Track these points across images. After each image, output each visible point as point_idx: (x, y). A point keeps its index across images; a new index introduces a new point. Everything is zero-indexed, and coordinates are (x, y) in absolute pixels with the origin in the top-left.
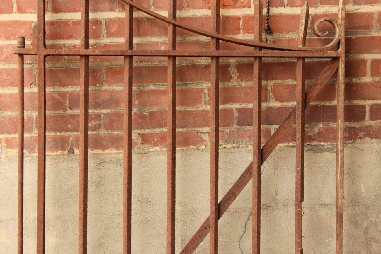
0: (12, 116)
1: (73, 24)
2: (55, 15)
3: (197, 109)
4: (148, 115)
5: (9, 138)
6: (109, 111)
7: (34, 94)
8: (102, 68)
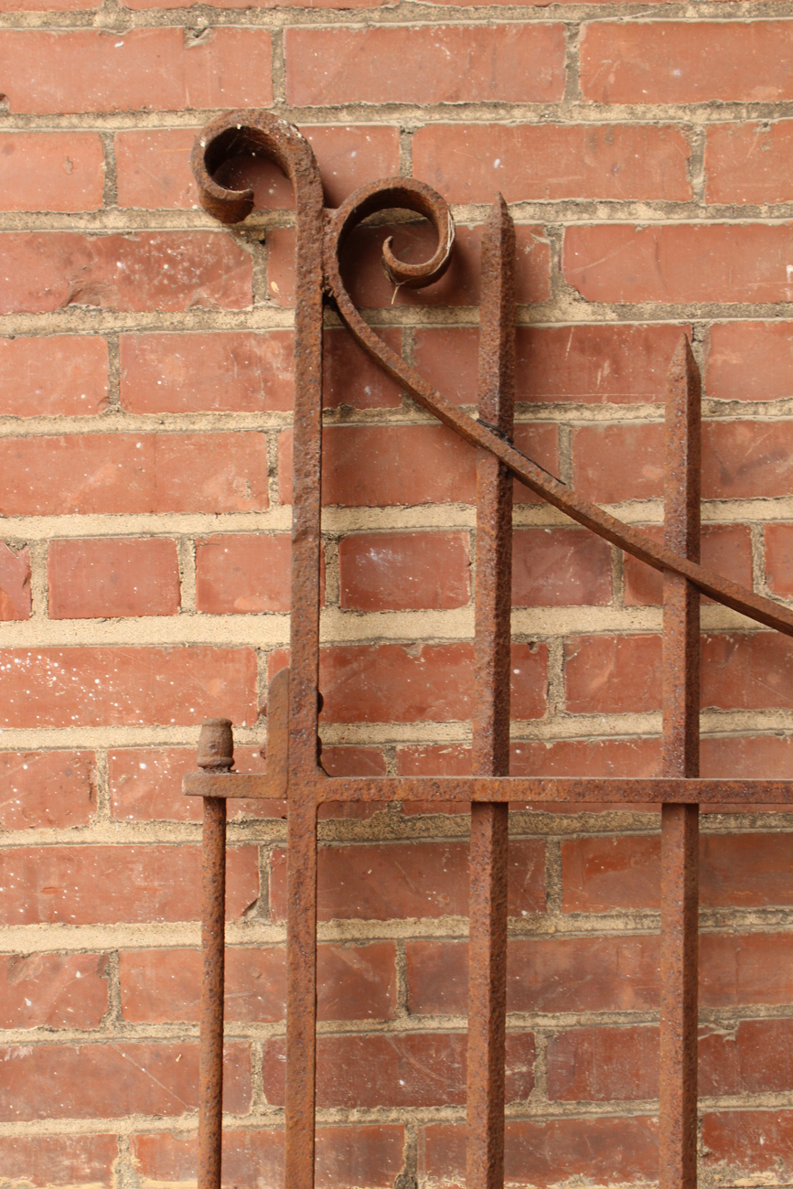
0: (165, 1042)
1: (430, 661)
2: (353, 619)
4: (732, 1038)
5: (149, 1131)
6: (568, 1020)
7: (259, 949)
8: (547, 842)
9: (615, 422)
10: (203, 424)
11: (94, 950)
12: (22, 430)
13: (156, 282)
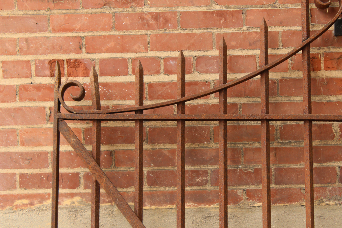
0: (125, 171)
2: (167, 76)
3: (300, 167)
4: (253, 172)
5: (121, 191)
6: (215, 167)
7: (146, 150)
8: (210, 126)
9: (225, 32)
10: (133, 33)
11: (109, 150)
12: (93, 34)
13: (123, 1)
